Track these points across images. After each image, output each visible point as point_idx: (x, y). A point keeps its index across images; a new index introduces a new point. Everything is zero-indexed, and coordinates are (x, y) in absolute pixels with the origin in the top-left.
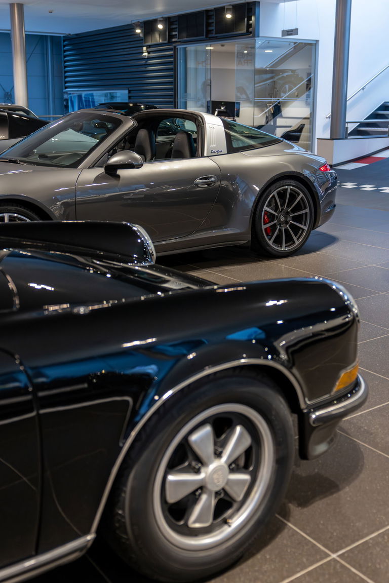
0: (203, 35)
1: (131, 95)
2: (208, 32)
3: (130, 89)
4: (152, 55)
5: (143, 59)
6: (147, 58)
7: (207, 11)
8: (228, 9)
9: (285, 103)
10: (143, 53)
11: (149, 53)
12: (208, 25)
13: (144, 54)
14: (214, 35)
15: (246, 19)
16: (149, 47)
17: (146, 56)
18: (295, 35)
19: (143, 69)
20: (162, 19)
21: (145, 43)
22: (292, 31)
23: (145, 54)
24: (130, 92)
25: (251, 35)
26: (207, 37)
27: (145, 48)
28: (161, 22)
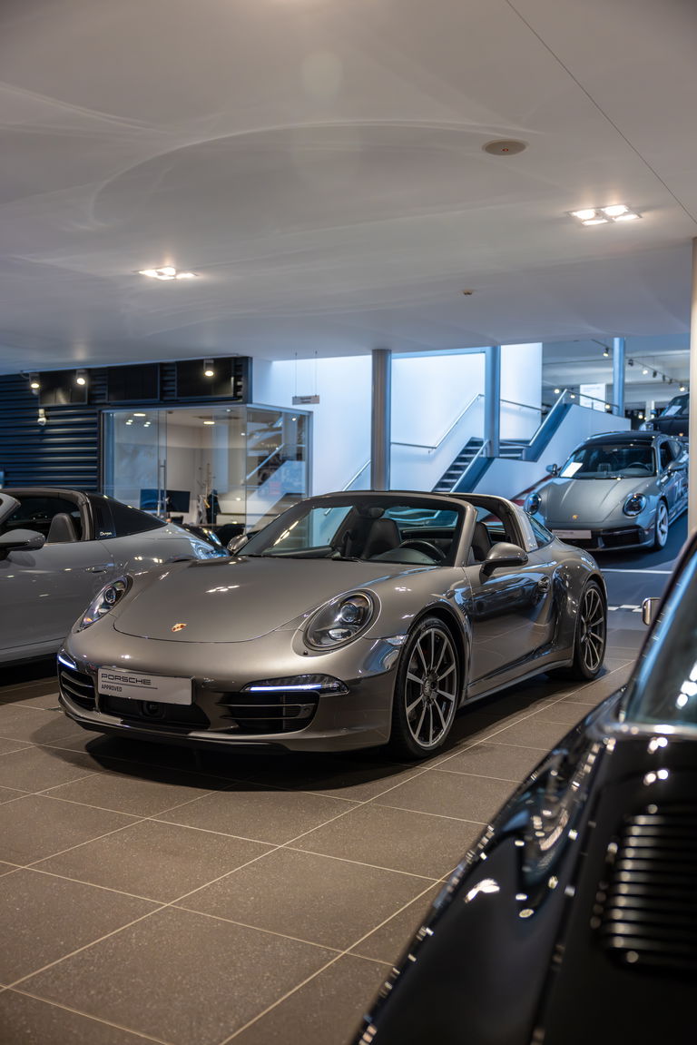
0: (156, 397)
1: (8, 479)
2: (163, 393)
3: (7, 470)
4: (52, 421)
5: (38, 426)
6: (45, 426)
7: (162, 365)
8: (208, 365)
9: (223, 495)
10: (38, 417)
11: (47, 418)
12: (163, 383)
13: (40, 420)
14: (176, 398)
15: (232, 379)
16: (47, 409)
17: (43, 422)
18: (314, 403)
19: (38, 441)
20: (83, 371)
21: (41, 403)
22: (310, 398)
23: (42, 420)
24: (6, 474)
25: (241, 401)
26: (161, 399)
27: (41, 411)
28: (81, 375)
